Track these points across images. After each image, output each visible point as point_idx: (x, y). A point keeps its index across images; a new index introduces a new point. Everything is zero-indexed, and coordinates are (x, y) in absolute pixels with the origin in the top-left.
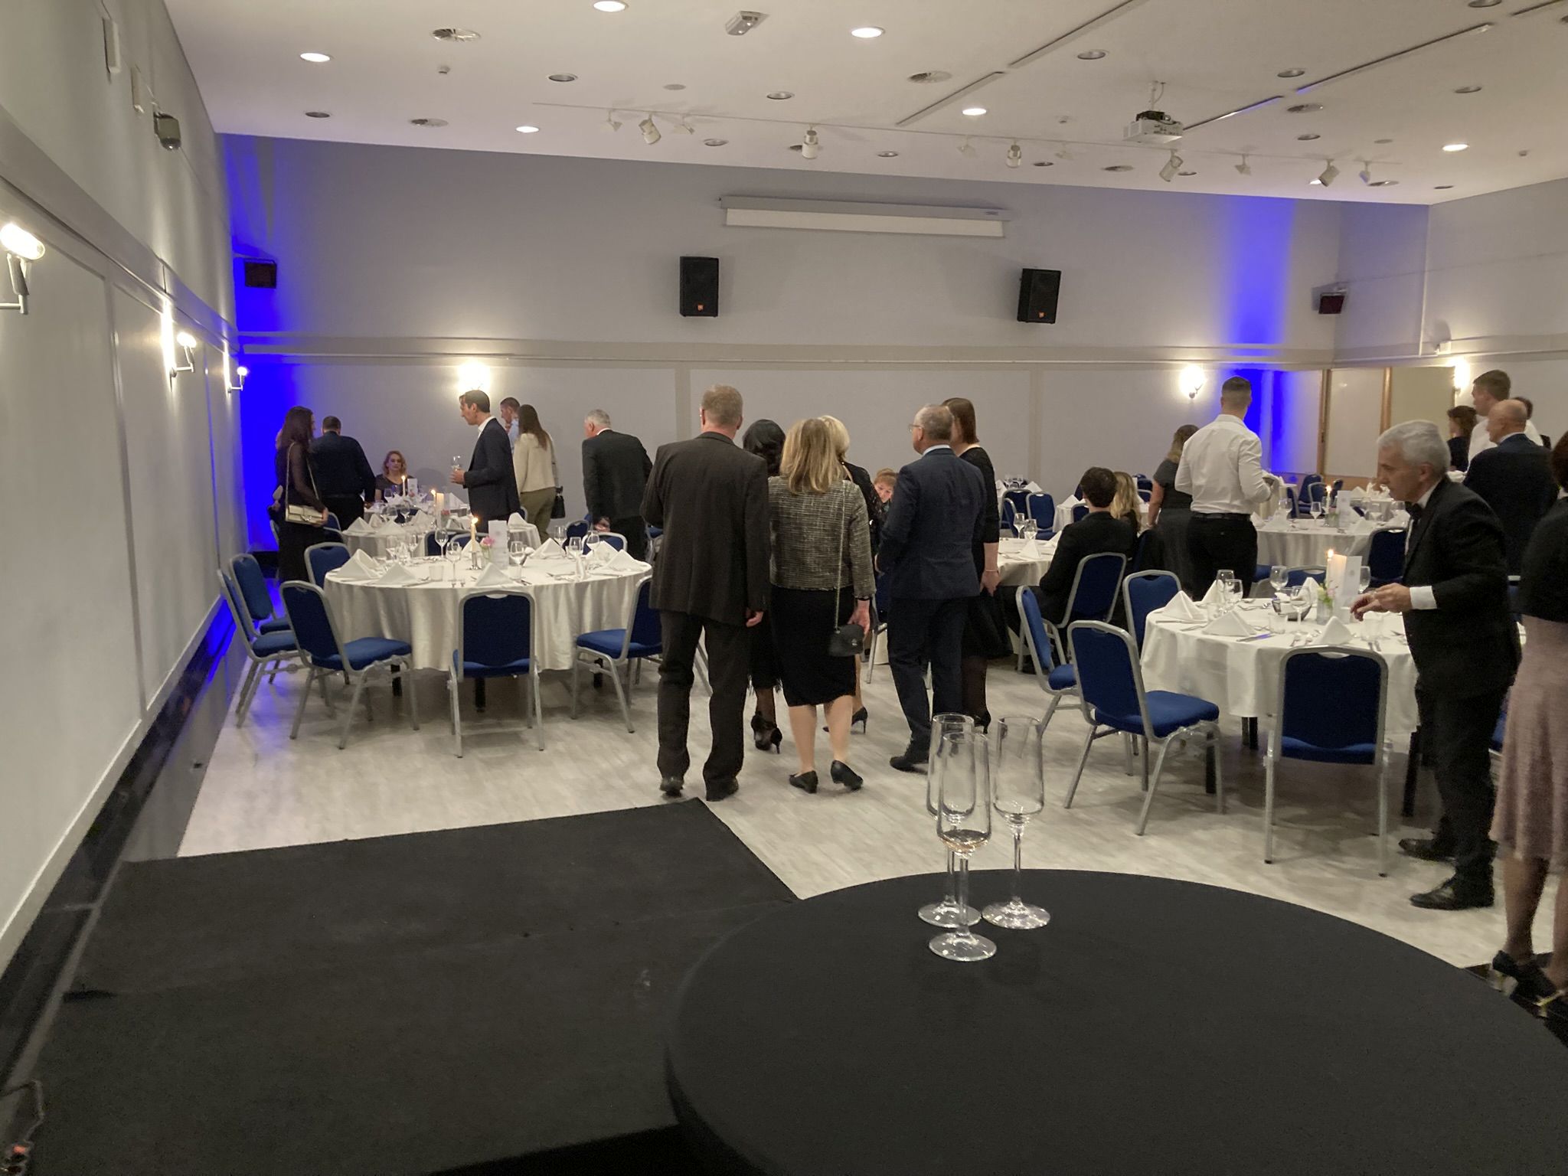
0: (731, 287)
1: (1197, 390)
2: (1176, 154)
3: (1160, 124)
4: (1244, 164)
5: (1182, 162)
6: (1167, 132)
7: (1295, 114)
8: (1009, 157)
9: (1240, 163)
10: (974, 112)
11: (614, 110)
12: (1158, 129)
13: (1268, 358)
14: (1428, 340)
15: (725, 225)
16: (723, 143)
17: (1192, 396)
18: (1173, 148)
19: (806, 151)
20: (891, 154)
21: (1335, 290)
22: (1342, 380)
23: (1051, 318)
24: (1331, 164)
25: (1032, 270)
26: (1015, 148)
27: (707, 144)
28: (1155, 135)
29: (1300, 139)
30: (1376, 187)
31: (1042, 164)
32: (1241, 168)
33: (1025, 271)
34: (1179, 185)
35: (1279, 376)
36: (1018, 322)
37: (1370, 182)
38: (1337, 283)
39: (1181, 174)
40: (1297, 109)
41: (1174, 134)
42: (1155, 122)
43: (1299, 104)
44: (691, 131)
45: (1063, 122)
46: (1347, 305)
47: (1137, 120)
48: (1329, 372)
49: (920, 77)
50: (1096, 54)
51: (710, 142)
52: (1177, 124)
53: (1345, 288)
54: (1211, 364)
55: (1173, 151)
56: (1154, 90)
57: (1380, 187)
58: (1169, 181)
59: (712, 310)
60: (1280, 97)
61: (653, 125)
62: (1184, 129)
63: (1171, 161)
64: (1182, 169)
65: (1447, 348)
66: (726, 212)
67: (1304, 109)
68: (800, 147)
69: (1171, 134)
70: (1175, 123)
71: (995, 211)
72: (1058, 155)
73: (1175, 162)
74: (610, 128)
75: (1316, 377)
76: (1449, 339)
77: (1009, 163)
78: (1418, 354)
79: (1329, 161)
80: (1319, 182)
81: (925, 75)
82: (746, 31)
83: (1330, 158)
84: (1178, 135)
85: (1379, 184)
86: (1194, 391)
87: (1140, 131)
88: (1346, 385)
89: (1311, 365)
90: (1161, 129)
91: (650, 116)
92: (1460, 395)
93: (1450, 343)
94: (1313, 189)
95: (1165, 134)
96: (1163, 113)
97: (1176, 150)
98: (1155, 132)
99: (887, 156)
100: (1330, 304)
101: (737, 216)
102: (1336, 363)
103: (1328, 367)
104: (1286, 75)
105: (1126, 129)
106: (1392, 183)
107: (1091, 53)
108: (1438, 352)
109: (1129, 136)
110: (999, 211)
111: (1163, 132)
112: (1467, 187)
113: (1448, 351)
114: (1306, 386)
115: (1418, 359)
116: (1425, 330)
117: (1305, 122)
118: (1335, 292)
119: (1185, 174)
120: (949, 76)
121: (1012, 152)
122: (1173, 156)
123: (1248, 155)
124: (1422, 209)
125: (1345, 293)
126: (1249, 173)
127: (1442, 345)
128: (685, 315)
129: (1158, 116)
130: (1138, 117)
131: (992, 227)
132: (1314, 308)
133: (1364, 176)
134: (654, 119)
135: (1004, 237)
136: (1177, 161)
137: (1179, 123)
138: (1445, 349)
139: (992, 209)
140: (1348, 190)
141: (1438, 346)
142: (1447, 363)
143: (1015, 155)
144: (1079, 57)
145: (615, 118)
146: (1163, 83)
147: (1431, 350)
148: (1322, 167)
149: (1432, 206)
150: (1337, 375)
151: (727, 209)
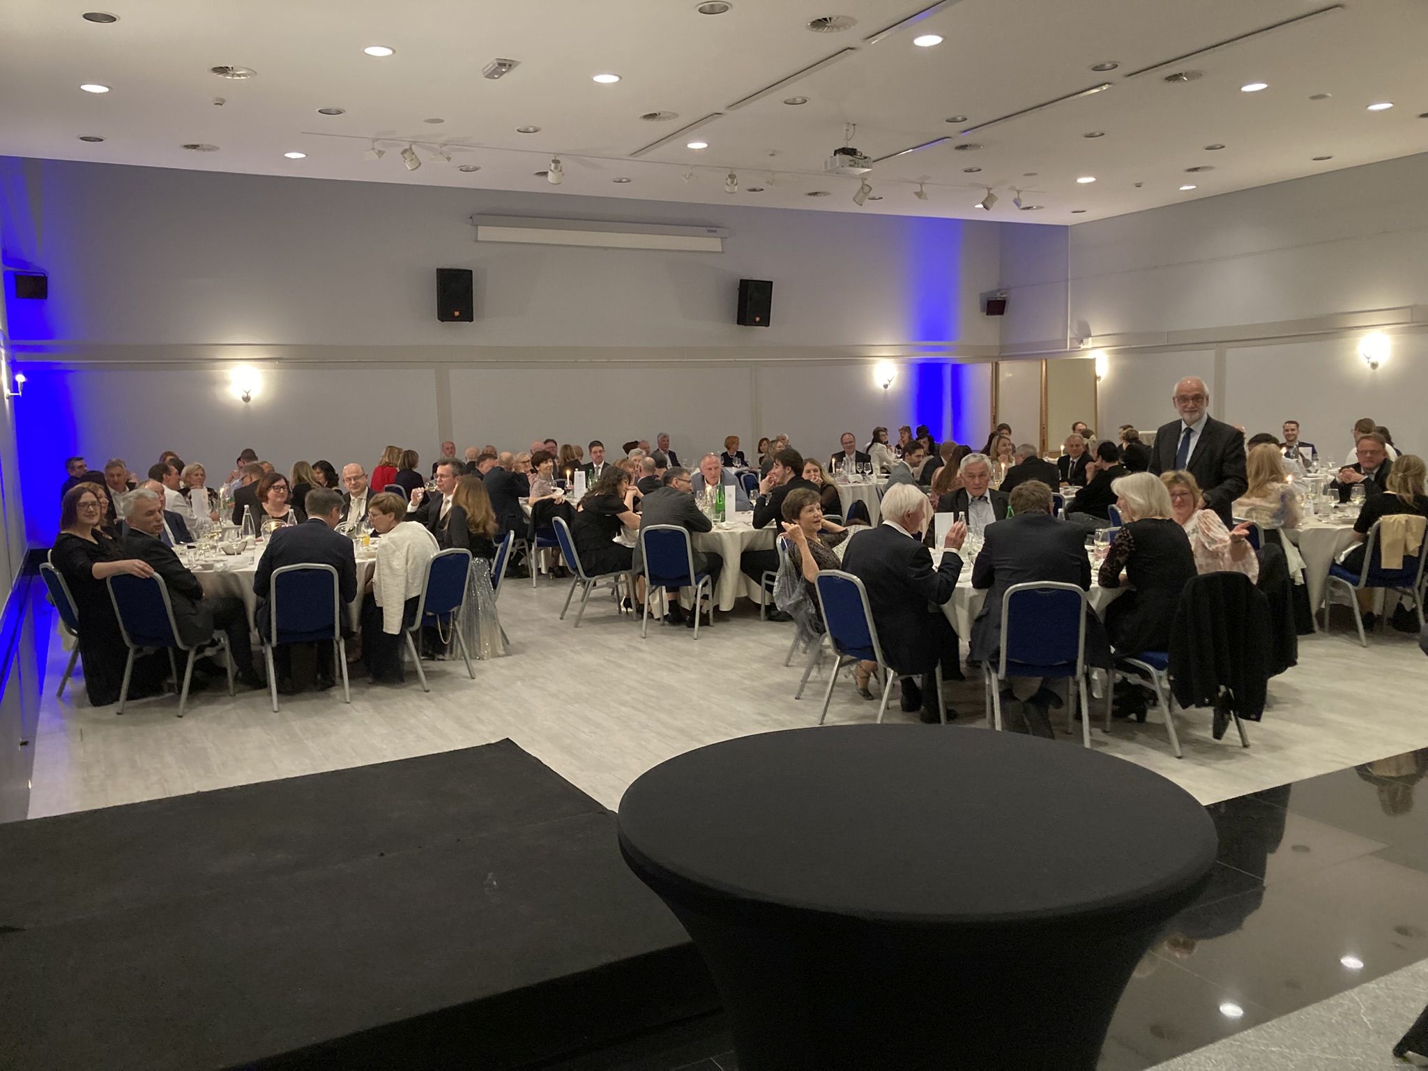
0: (484, 293)
1: (890, 381)
2: (866, 182)
3: (854, 159)
4: (922, 191)
5: (871, 189)
6: (860, 165)
7: (961, 152)
8: (727, 184)
9: (919, 190)
10: (697, 145)
11: (378, 140)
12: (852, 163)
13: (946, 353)
14: (1074, 337)
15: (477, 241)
16: (476, 169)
17: (886, 386)
18: (863, 178)
19: (551, 177)
20: (624, 180)
21: (998, 295)
22: (1008, 370)
23: (766, 322)
24: (991, 192)
25: (748, 280)
26: (732, 177)
27: (461, 170)
28: (851, 168)
29: (966, 171)
30: (1026, 211)
31: (754, 190)
32: (919, 195)
33: (741, 281)
34: (870, 208)
35: (956, 369)
36: (737, 325)
37: (1022, 207)
38: (999, 290)
39: (870, 199)
40: (963, 147)
41: (865, 168)
42: (849, 157)
43: (963, 143)
44: (449, 159)
45: (773, 155)
46: (1008, 308)
47: (835, 155)
48: (997, 364)
49: (652, 116)
50: (799, 100)
51: (464, 168)
52: (867, 159)
53: (1006, 293)
54: (900, 359)
55: (864, 179)
56: (847, 130)
57: (1029, 211)
58: (861, 205)
59: (468, 316)
60: (949, 138)
61: (413, 153)
62: (874, 161)
63: (862, 188)
64: (871, 194)
65: (1089, 343)
66: (477, 229)
67: (968, 148)
68: (545, 174)
69: (863, 167)
70: (865, 158)
71: (715, 229)
72: (767, 182)
73: (865, 190)
74: (375, 156)
75: (987, 368)
76: (1089, 336)
77: (728, 189)
78: (1067, 348)
79: (989, 189)
80: (981, 206)
81: (656, 114)
82: (501, 76)
83: (990, 187)
84: (868, 168)
85: (1029, 208)
86: (888, 383)
87: (838, 164)
88: (1011, 375)
89: (984, 358)
90: (855, 163)
91: (411, 145)
92: (1101, 381)
93: (1090, 339)
94: (976, 211)
95: (858, 167)
96: (856, 150)
97: (866, 179)
98: (850, 166)
99: (620, 182)
100: (995, 307)
101: (486, 233)
102: (1001, 357)
103: (996, 360)
104: (953, 120)
105: (826, 163)
106: (1039, 208)
107: (794, 99)
108: (1082, 347)
109: (829, 168)
110: (718, 229)
111: (856, 165)
112: (1095, 212)
113: (1090, 346)
114: (978, 377)
115: (1066, 352)
116: (1071, 330)
117: (968, 159)
118: (999, 296)
119: (874, 199)
120: (675, 115)
121: (729, 180)
122: (863, 184)
123: (924, 183)
124: (1064, 228)
125: (1006, 297)
126: (926, 199)
127: (1085, 341)
128: (443, 321)
129: (851, 152)
130: (836, 152)
131: (712, 244)
132: (982, 310)
133: (1017, 202)
134: (413, 147)
135: (723, 252)
136: (867, 189)
137: (869, 158)
138: (1087, 344)
139: (711, 228)
140: (1005, 213)
141: (1082, 341)
142: (1089, 355)
143: (732, 182)
144: (785, 103)
145: (378, 146)
146: (854, 125)
147: (1076, 344)
148: (985, 194)
149: (1071, 226)
150: (1003, 366)
151: (477, 226)
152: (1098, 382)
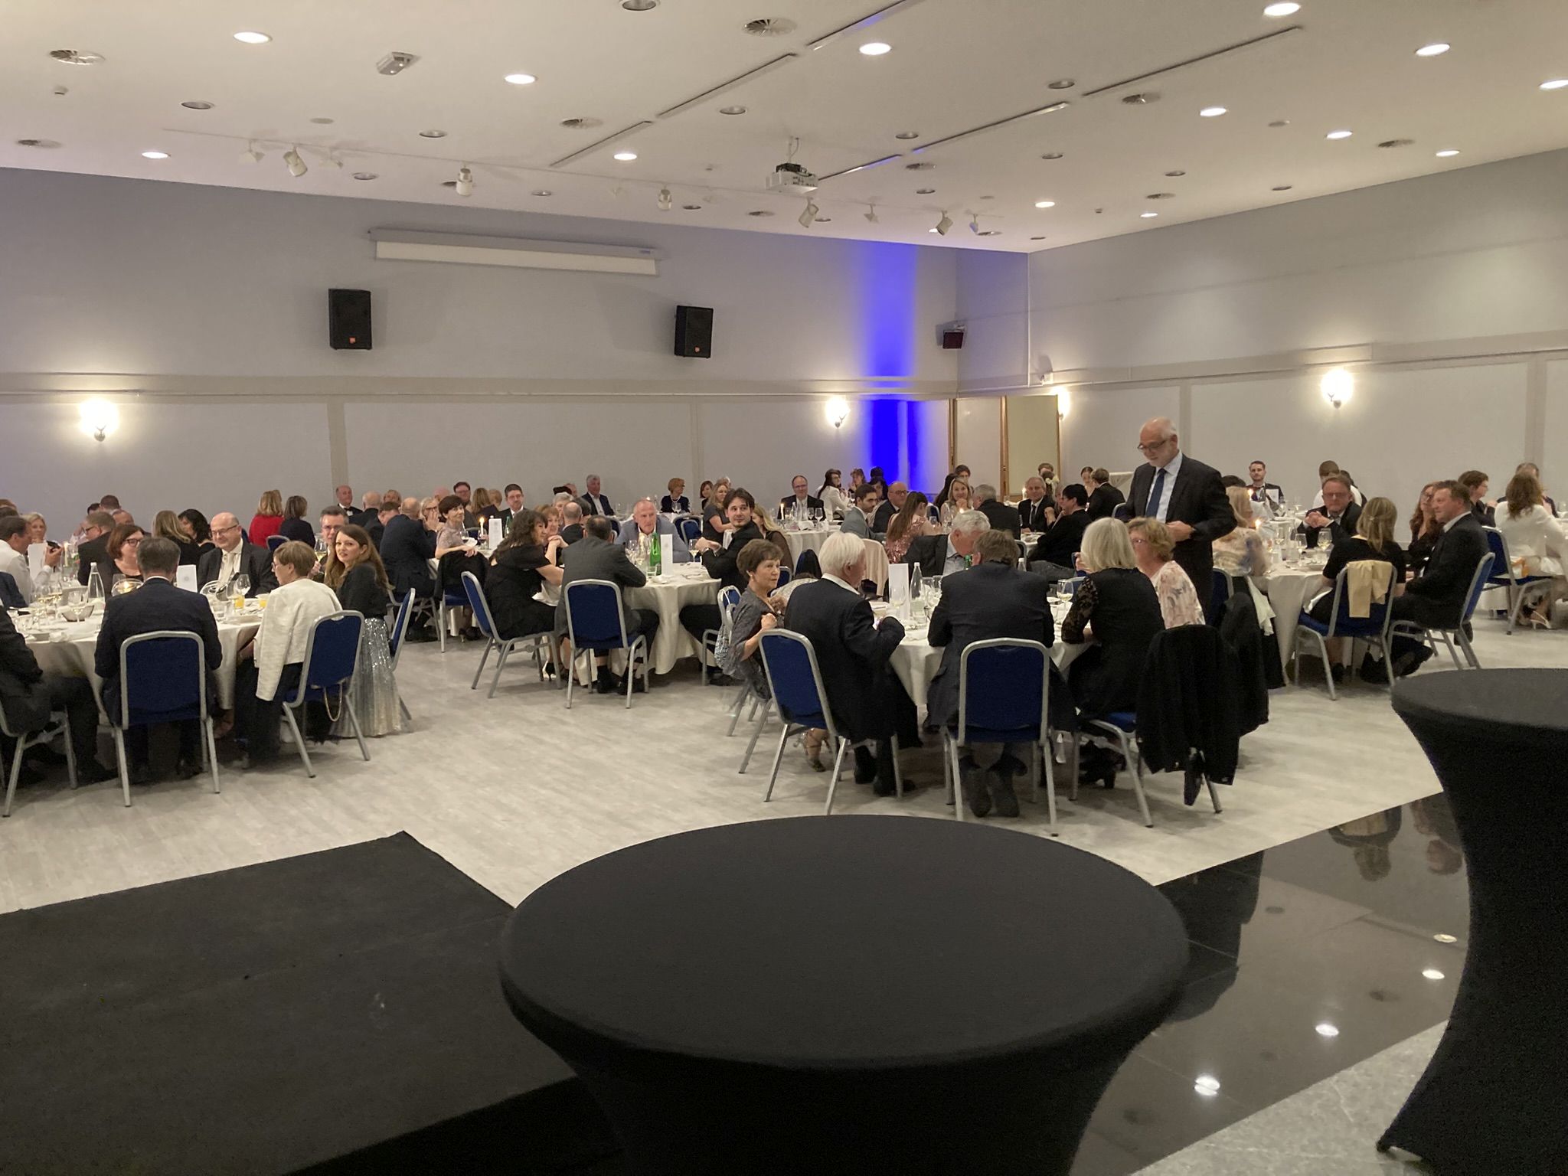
0: (384, 319)
1: (842, 419)
2: (812, 202)
3: (798, 176)
4: (872, 213)
5: (818, 210)
6: (805, 183)
7: (912, 172)
8: (660, 201)
9: (868, 212)
10: (626, 156)
11: (255, 140)
12: (796, 180)
13: (902, 389)
14: (1034, 371)
15: (375, 258)
16: (373, 177)
17: (838, 425)
18: (809, 197)
19: (460, 188)
20: (544, 193)
21: (955, 326)
22: (966, 408)
23: (706, 353)
24: (946, 216)
25: (686, 307)
26: (665, 192)
27: (356, 178)
28: (793, 185)
29: (918, 193)
30: (984, 236)
31: (690, 208)
32: (870, 217)
33: (678, 307)
34: (817, 230)
36: (675, 356)
37: (978, 232)
38: (957, 321)
39: (816, 220)
40: (915, 166)
41: (811, 186)
42: (793, 174)
43: (915, 162)
44: (340, 164)
45: (709, 169)
46: (966, 341)
47: (777, 171)
48: (955, 401)
49: (572, 123)
50: (736, 110)
51: (359, 176)
52: (812, 177)
53: (963, 325)
54: (851, 395)
55: (809, 199)
56: (790, 145)
57: (987, 237)
58: (807, 227)
59: (365, 343)
60: (900, 155)
61: (298, 157)
62: (820, 180)
63: (808, 208)
64: (818, 215)
65: (1050, 379)
66: (376, 245)
67: (921, 167)
68: (453, 184)
69: (807, 185)
70: (810, 175)
71: (648, 250)
72: (705, 199)
73: (811, 211)
74: (250, 158)
75: (945, 405)
76: (1051, 371)
77: (660, 205)
78: (1027, 384)
79: (944, 213)
80: (935, 230)
81: (578, 120)
82: (398, 71)
83: (945, 209)
84: (814, 186)
85: (986, 234)
86: (839, 421)
87: (780, 181)
88: (969, 413)
89: (941, 395)
90: (799, 180)
91: (295, 148)
92: (1063, 420)
93: (1052, 374)
94: (929, 236)
95: (802, 185)
96: (799, 166)
97: (812, 199)
98: (793, 183)
99: (541, 195)
100: (952, 339)
101: (386, 250)
102: (959, 393)
103: (954, 397)
104: (904, 137)
105: (768, 180)
106: (997, 233)
107: (732, 109)
108: (1044, 383)
109: (771, 185)
110: (652, 250)
111: (801, 183)
112: (1057, 238)
113: (1051, 382)
114: (936, 415)
115: (1027, 388)
116: (1032, 365)
117: (920, 178)
118: (956, 328)
119: (821, 220)
120: (599, 123)
121: (662, 197)
122: (809, 204)
123: (875, 205)
124: (1024, 256)
125: (964, 330)
126: (876, 221)
127: (1046, 376)
128: (336, 348)
129: (796, 168)
130: (778, 168)
131: (647, 266)
132: (939, 344)
133: (974, 227)
134: (300, 152)
135: (657, 276)
136: (813, 209)
137: (814, 175)
138: (1048, 379)
139: (645, 249)
140: (960, 239)
141: (1043, 377)
142: (1051, 392)
143: (666, 198)
144: (721, 112)
145: (256, 148)
146: (797, 139)
147: (1038, 381)
148: (939, 218)
149: (1031, 253)
150: (961, 403)
151: (376, 241)
152: (1060, 421)
